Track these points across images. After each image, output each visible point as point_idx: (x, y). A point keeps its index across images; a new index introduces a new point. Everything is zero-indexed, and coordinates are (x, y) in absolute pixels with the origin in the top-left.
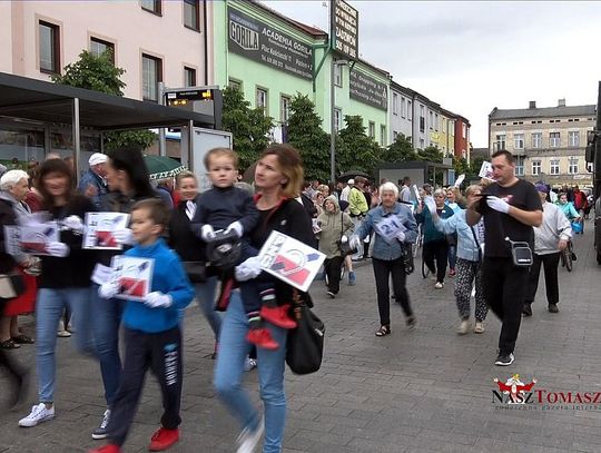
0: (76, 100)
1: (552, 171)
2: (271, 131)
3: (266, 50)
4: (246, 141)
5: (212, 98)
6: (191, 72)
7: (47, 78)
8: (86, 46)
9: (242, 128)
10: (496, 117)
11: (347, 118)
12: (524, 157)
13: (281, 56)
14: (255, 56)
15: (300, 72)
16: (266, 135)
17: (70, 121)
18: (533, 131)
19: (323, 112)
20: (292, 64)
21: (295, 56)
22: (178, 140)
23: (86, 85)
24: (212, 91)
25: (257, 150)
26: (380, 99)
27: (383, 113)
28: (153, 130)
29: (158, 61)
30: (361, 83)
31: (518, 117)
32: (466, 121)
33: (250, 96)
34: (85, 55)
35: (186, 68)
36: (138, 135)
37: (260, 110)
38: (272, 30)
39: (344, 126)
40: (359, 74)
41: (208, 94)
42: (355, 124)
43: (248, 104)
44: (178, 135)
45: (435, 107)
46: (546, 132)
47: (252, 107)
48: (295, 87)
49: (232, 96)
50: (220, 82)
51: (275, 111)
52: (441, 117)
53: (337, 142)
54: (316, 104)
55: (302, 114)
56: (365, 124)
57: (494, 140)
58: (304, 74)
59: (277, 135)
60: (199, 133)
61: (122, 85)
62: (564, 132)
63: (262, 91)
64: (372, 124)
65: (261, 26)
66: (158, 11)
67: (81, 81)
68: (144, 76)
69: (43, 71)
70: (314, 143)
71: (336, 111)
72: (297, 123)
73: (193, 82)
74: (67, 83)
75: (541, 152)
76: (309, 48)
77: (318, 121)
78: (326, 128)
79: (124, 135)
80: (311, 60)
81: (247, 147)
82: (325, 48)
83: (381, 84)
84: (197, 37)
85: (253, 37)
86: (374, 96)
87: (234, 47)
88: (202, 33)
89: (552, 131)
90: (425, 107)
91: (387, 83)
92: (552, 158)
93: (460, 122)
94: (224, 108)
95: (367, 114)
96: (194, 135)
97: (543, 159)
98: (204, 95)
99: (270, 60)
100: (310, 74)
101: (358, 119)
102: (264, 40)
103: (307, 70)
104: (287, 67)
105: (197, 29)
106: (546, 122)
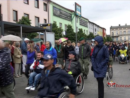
0: (21, 27)
1: (124, 39)
2: (63, 32)
3: (61, 15)
4: (57, 35)
5: (50, 26)
6: (45, 20)
7: (15, 22)
8: (23, 15)
9: (57, 32)
10: (112, 28)
11: (79, 29)
12: (118, 36)
13: (64, 16)
14: (59, 16)
15: (69, 19)
16: (62, 33)
17: (20, 31)
18: (120, 31)
19: (74, 28)
20: (67, 18)
21: (68, 16)
22: (43, 35)
23: (23, 23)
24: (50, 24)
25: (60, 36)
26: (86, 25)
27: (87, 28)
28: (38, 33)
29: (38, 18)
30: (82, 21)
31: (116, 28)
32: (105, 29)
33: (58, 25)
34: (23, 17)
35: (44, 19)
36: (34, 34)
37: (60, 28)
38: (63, 11)
39: (78, 31)
40: (81, 19)
41: (49, 25)
42: (81, 30)
43: (58, 27)
44: (43, 34)
45: (98, 26)
46: (123, 31)
47: (59, 27)
48: (68, 23)
49: (54, 25)
50: (52, 22)
51: (64, 28)
52: (99, 28)
53: (77, 34)
54: (72, 26)
55: (69, 28)
56: (83, 30)
57: (111, 33)
58: (70, 20)
59: (64, 33)
60: (47, 33)
61: (31, 23)
62: (127, 31)
63: (61, 24)
64: (85, 30)
65: (60, 10)
66: (38, 7)
67: (22, 23)
68: (35, 21)
69: (14, 21)
70: (72, 35)
71: (77, 28)
72: (68, 30)
73: (46, 22)
74: (19, 23)
75: (122, 35)
76: (71, 14)
77: (73, 30)
78: (75, 31)
79: (31, 34)
80: (71, 17)
81: (58, 36)
82: (74, 14)
83: (86, 22)
84: (47, 13)
85: (58, 12)
86: (85, 24)
87: (54, 15)
88: (48, 12)
89: (124, 31)
90: (96, 26)
91: (88, 21)
92: (124, 37)
93: (104, 29)
94: (53, 28)
95: (83, 28)
96: (46, 34)
97: (122, 37)
98: (48, 25)
99: (62, 17)
100: (71, 20)
101: (82, 29)
102: (61, 13)
103: (70, 19)
104: (66, 19)
105: (47, 11)
106: (122, 29)
